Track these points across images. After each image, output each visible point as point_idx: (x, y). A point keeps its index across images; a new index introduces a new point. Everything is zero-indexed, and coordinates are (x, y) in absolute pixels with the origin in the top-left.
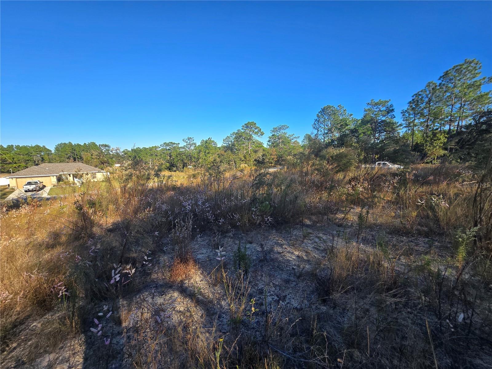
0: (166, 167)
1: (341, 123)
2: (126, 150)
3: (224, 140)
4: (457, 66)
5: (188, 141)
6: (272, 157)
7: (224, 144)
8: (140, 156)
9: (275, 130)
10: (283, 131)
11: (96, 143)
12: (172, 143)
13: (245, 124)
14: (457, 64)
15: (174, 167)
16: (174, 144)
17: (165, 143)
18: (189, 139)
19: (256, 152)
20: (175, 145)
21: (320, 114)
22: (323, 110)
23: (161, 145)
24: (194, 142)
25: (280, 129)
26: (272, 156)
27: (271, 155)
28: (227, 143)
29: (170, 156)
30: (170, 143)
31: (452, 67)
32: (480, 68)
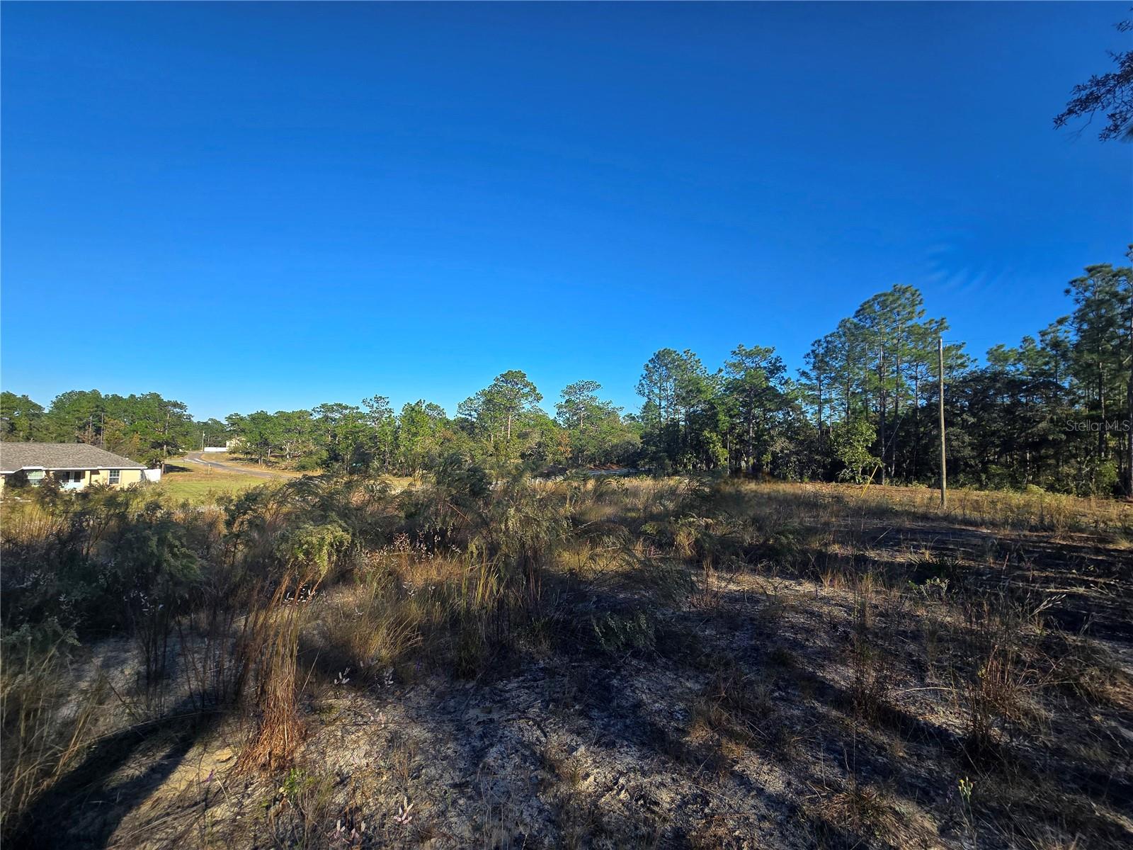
0: (319, 461)
1: (687, 386)
2: (237, 415)
3: (460, 406)
4: (880, 296)
5: (375, 405)
6: (562, 449)
7: (459, 415)
8: (263, 432)
9: (570, 390)
10: (590, 394)
11: (162, 397)
12: (340, 405)
13: (502, 376)
14: (879, 293)
15: (337, 461)
16: (346, 408)
17: (323, 406)
18: (378, 399)
19: (523, 436)
20: (347, 411)
21: (650, 366)
22: (657, 356)
23: (313, 410)
24: (389, 406)
25: (581, 389)
26: (560, 447)
27: (560, 444)
28: (467, 412)
29: (334, 436)
30: (336, 405)
31: (871, 297)
32: (920, 303)
